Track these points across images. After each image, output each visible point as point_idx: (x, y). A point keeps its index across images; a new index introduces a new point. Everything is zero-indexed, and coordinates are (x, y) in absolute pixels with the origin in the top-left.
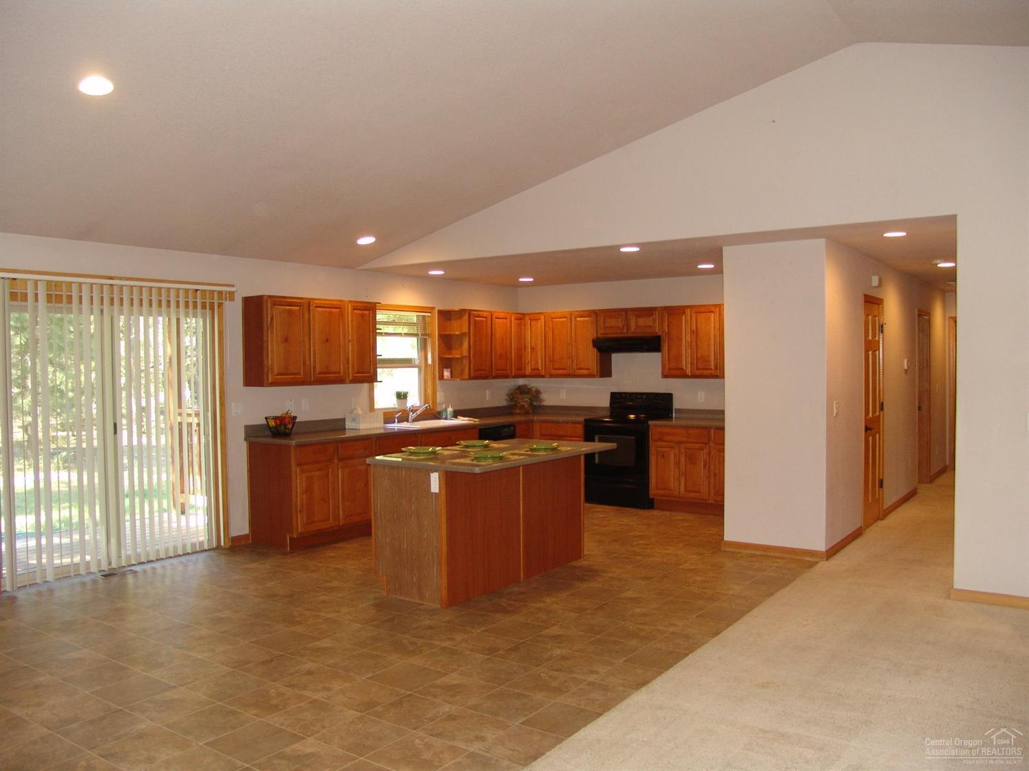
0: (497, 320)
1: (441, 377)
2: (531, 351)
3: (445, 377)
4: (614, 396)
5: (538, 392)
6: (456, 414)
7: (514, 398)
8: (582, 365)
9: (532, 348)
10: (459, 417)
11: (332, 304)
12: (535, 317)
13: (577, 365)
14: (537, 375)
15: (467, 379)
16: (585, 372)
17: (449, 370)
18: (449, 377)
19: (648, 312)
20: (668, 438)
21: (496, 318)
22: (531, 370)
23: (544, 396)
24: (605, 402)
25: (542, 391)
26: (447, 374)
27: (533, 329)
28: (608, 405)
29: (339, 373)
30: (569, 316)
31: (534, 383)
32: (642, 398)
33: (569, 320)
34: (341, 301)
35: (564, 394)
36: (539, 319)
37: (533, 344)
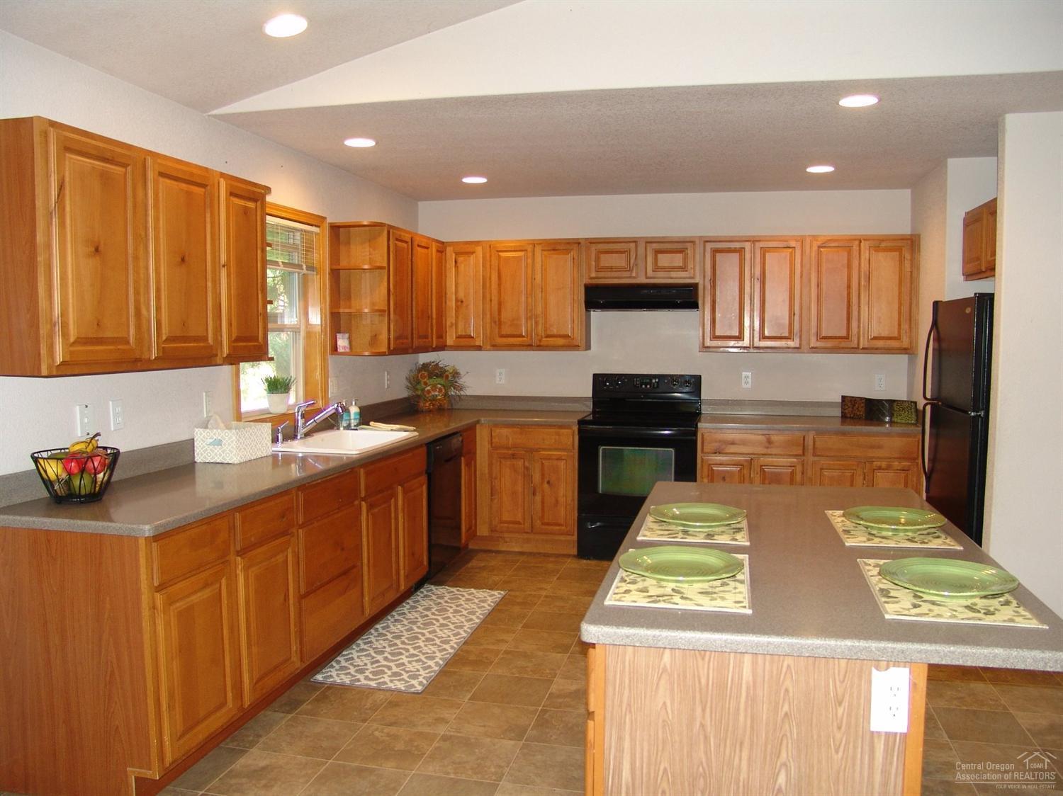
0: (419, 249)
1: (335, 349)
2: (457, 307)
3: (340, 350)
4: (599, 380)
5: (456, 374)
6: (370, 415)
7: (418, 383)
8: (555, 331)
9: (460, 302)
10: (371, 423)
11: (192, 174)
12: (465, 249)
13: (546, 330)
14: (466, 344)
15: (383, 354)
16: (561, 341)
17: (347, 335)
18: (348, 350)
20: (733, 449)
21: (418, 246)
22: (456, 338)
23: (464, 380)
24: (587, 391)
25: (462, 373)
26: (342, 343)
27: (462, 267)
28: (590, 394)
29: (205, 339)
30: (530, 248)
31: (445, 359)
32: (650, 383)
33: (530, 254)
34: (207, 169)
35: (503, 377)
36: (473, 253)
37: (461, 295)
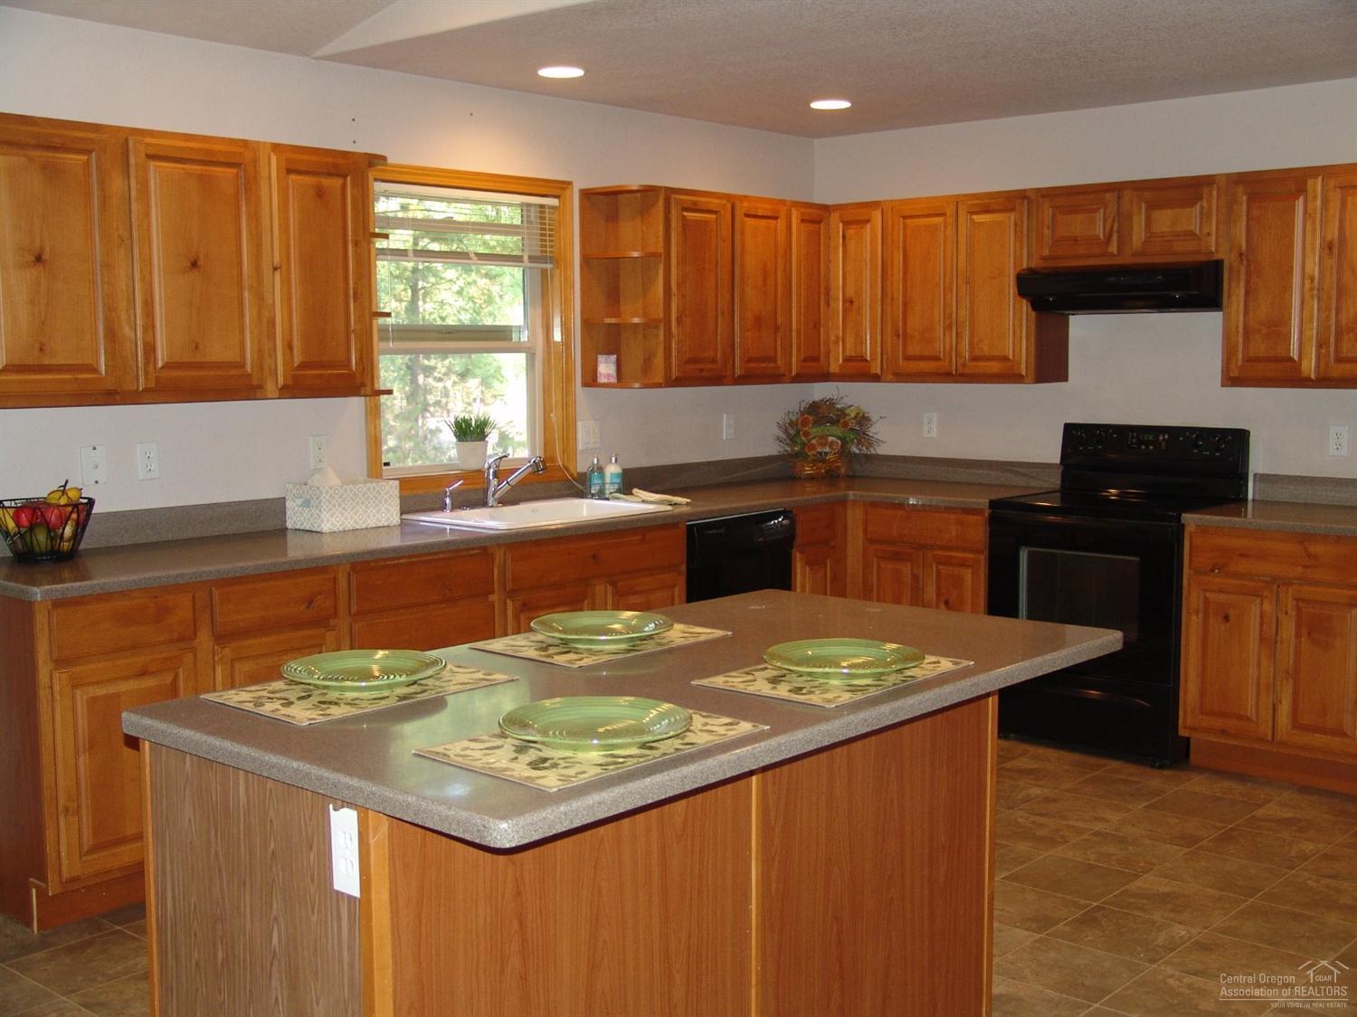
0: (750, 221)
1: (591, 380)
2: (845, 310)
3: (602, 380)
4: (1076, 436)
5: (863, 420)
6: (631, 481)
7: (798, 433)
8: (986, 350)
9: (849, 302)
10: (635, 491)
11: (208, 152)
12: (856, 216)
13: (972, 349)
14: (858, 371)
15: (659, 386)
16: (995, 367)
17: (614, 358)
18: (613, 380)
19: (1189, 190)
20: (1243, 566)
21: (747, 215)
22: (844, 361)
23: (878, 430)
24: (1049, 450)
25: (874, 417)
26: (606, 368)
27: (852, 245)
28: (1057, 460)
29: (242, 365)
30: (950, 210)
31: (852, 395)
32: (1156, 443)
33: (950, 220)
34: (245, 143)
35: (934, 427)
36: (868, 221)
37: (851, 292)
